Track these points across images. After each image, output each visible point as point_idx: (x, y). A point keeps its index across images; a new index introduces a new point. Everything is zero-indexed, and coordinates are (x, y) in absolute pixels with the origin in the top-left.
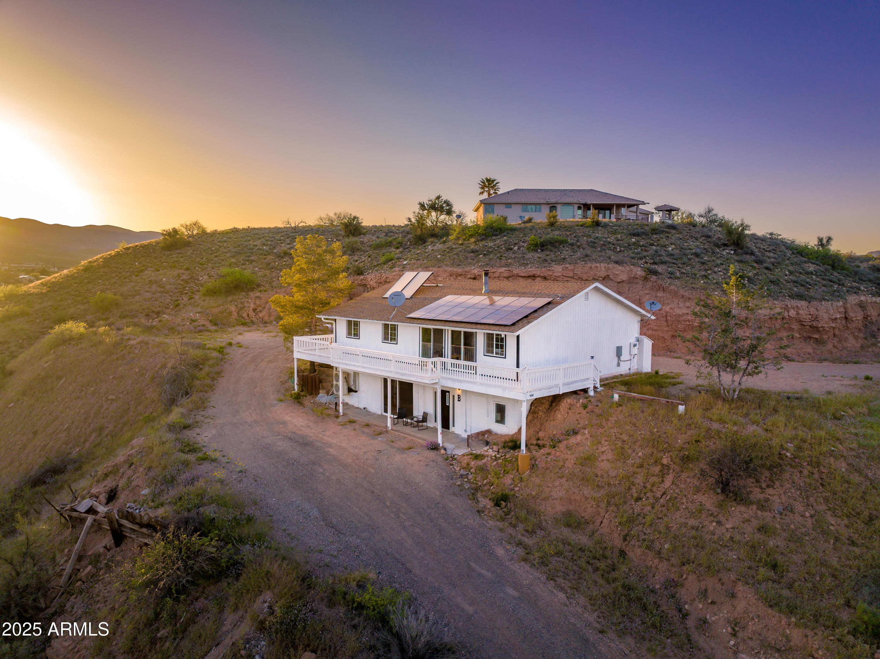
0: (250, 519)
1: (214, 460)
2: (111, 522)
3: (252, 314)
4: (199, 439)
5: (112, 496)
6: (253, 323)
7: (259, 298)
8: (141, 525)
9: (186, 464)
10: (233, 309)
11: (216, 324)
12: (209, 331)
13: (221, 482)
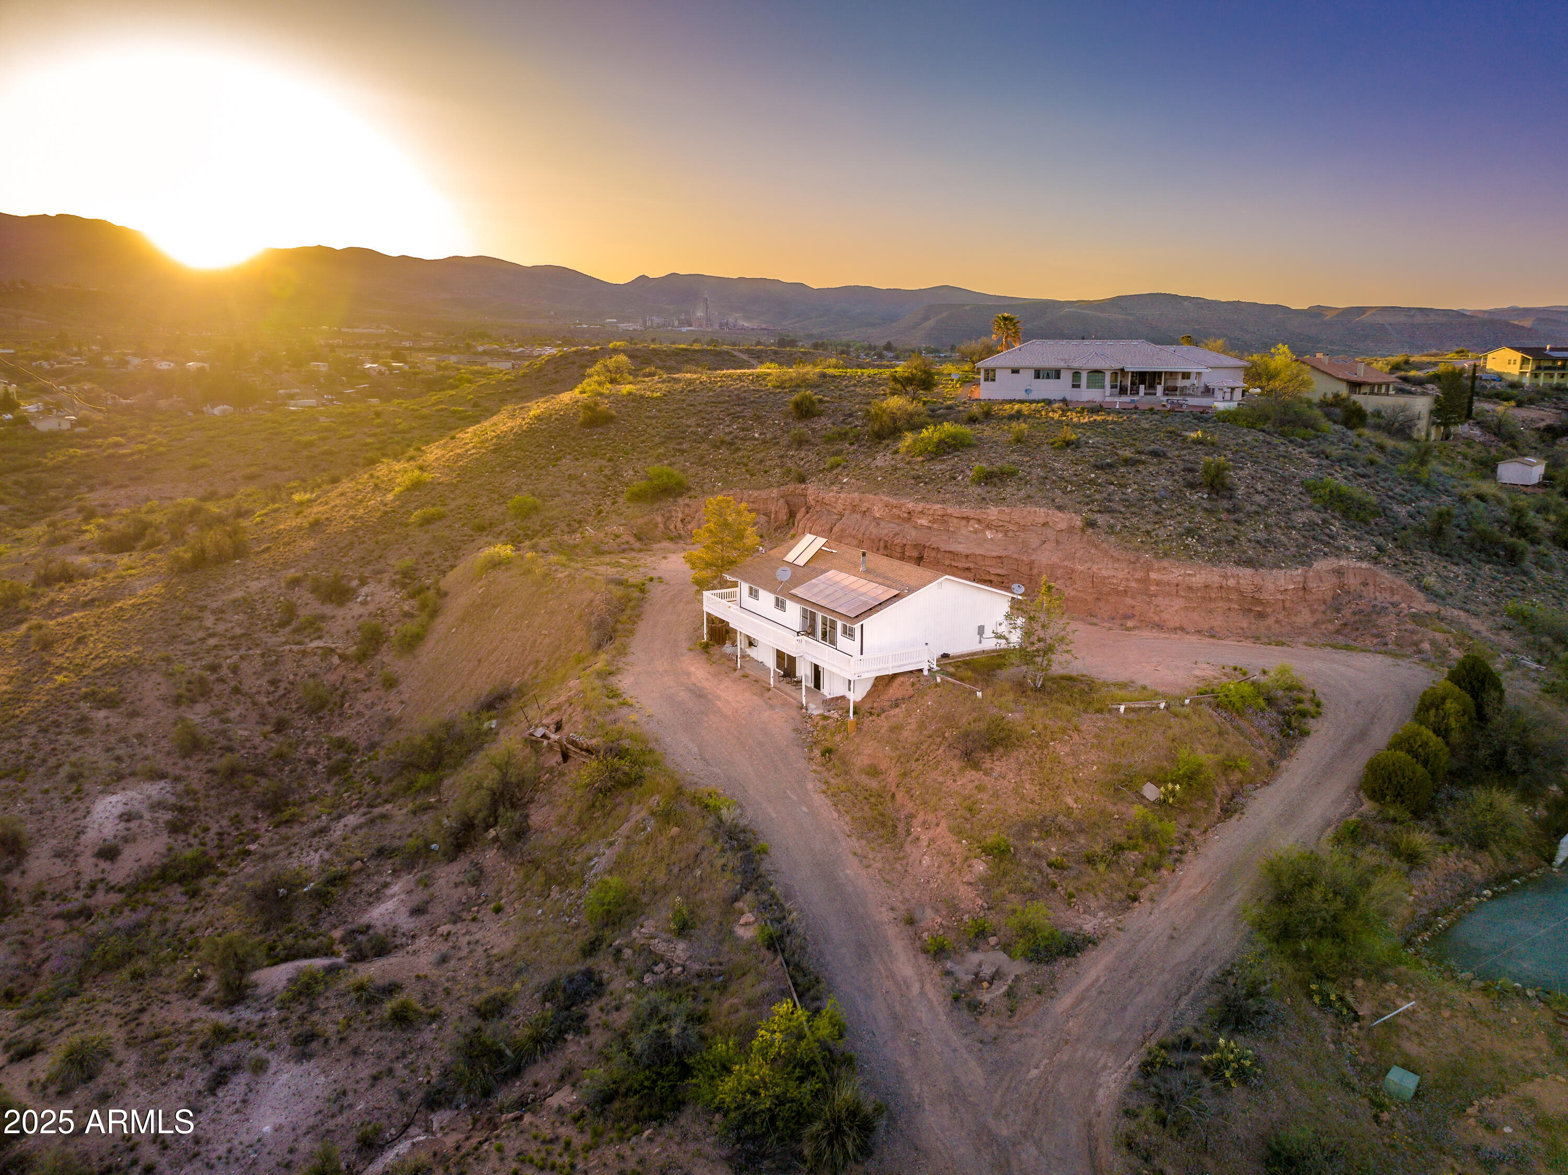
0: (651, 751)
1: (631, 706)
2: (561, 746)
3: (679, 525)
4: (620, 685)
5: (559, 727)
6: (680, 537)
7: (688, 505)
8: (581, 749)
9: (611, 707)
10: (659, 519)
11: (640, 539)
12: (633, 550)
13: (634, 723)
